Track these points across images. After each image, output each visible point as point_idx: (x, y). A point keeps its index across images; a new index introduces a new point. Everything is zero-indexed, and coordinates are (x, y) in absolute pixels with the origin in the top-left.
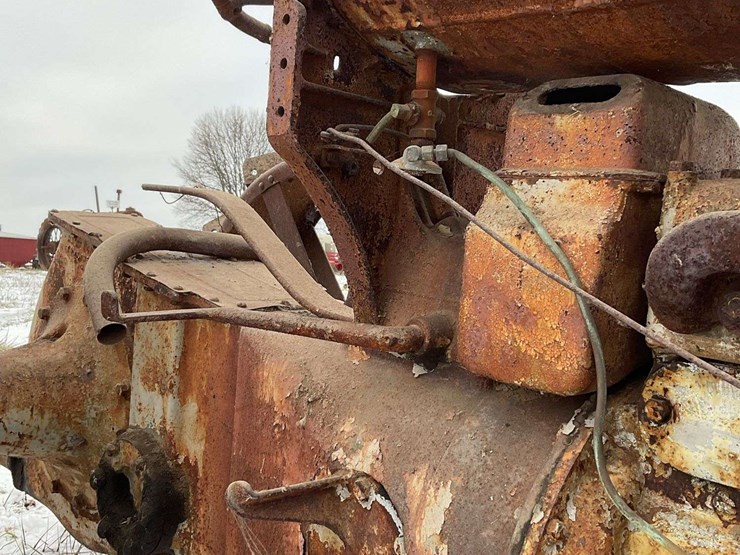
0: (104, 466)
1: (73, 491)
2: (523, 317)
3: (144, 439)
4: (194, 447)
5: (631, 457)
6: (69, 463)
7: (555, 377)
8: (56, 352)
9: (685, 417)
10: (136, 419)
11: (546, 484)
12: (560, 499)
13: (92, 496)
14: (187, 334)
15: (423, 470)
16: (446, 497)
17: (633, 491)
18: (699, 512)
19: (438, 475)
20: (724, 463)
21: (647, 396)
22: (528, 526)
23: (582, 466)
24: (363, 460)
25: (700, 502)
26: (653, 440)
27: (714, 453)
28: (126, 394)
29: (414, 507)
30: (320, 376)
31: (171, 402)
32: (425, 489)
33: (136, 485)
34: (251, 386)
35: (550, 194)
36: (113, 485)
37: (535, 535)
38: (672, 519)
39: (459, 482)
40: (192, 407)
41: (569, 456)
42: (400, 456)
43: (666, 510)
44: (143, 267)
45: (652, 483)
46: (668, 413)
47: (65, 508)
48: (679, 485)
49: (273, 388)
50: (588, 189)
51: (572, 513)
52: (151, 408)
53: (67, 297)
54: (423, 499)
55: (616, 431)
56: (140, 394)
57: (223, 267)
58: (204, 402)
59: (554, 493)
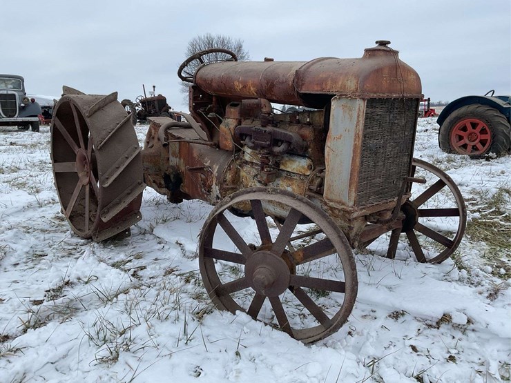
0: (165, 174)
1: (158, 182)
2: (226, 139)
3: (173, 167)
4: (183, 168)
5: (242, 159)
6: (157, 175)
7: (230, 148)
8: (152, 150)
10: (171, 164)
11: (228, 162)
12: (230, 165)
13: (163, 182)
14: (180, 145)
15: (215, 164)
16: (218, 167)
17: (240, 164)
18: (248, 166)
19: (217, 164)
21: (242, 150)
24: (207, 164)
26: (243, 156)
27: (248, 157)
28: (168, 159)
29: (214, 169)
30: (203, 151)
31: (178, 159)
33: (172, 176)
34: (192, 154)
35: (230, 121)
36: (167, 178)
37: (226, 169)
38: (245, 167)
39: (219, 165)
40: (182, 160)
41: (232, 159)
42: (212, 163)
44: (170, 131)
45: (244, 163)
46: (244, 152)
47: (156, 186)
48: (246, 162)
49: (195, 155)
50: (234, 120)
51: (232, 166)
52: (174, 161)
53: (153, 138)
54: (215, 167)
56: (172, 158)
57: (187, 130)
58: (184, 159)
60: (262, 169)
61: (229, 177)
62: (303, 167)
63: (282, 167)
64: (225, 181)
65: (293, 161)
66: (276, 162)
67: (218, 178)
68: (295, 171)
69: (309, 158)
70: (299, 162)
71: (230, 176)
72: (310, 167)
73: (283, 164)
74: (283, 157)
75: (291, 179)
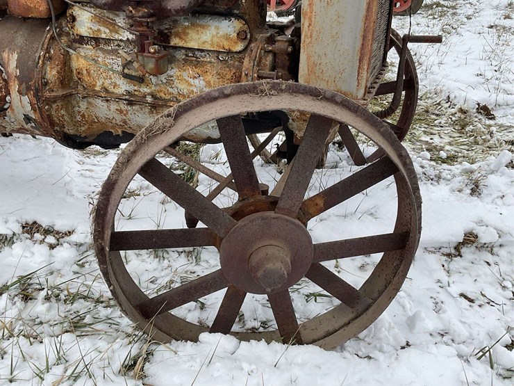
5: (68, 34)
7: (40, 12)
9: (78, 19)
11: (43, 44)
12: (47, 48)
15: (7, 50)
16: (16, 56)
17: (69, 43)
18: (88, 46)
19: (12, 51)
20: (89, 30)
21: (68, 15)
22: (40, 56)
23: (52, 38)
25: (87, 44)
26: (72, 28)
27: (86, 28)
29: (6, 62)
32: (9, 56)
37: (42, 59)
38: (81, 49)
39: (19, 51)
41: (49, 35)
43: (80, 47)
45: (75, 41)
46: (74, 19)
48: (81, 40)
51: (52, 52)
54: (9, 58)
55: (63, 28)
59: (45, 46)
60: (142, 49)
61: (52, 73)
62: (227, 37)
63: (175, 41)
64: (46, 83)
65: (203, 27)
66: (161, 33)
67: (21, 79)
68: (208, 47)
69: (238, 17)
70: (217, 28)
71: (54, 72)
72: (241, 36)
73: (177, 35)
74: (175, 21)
75: (198, 64)
